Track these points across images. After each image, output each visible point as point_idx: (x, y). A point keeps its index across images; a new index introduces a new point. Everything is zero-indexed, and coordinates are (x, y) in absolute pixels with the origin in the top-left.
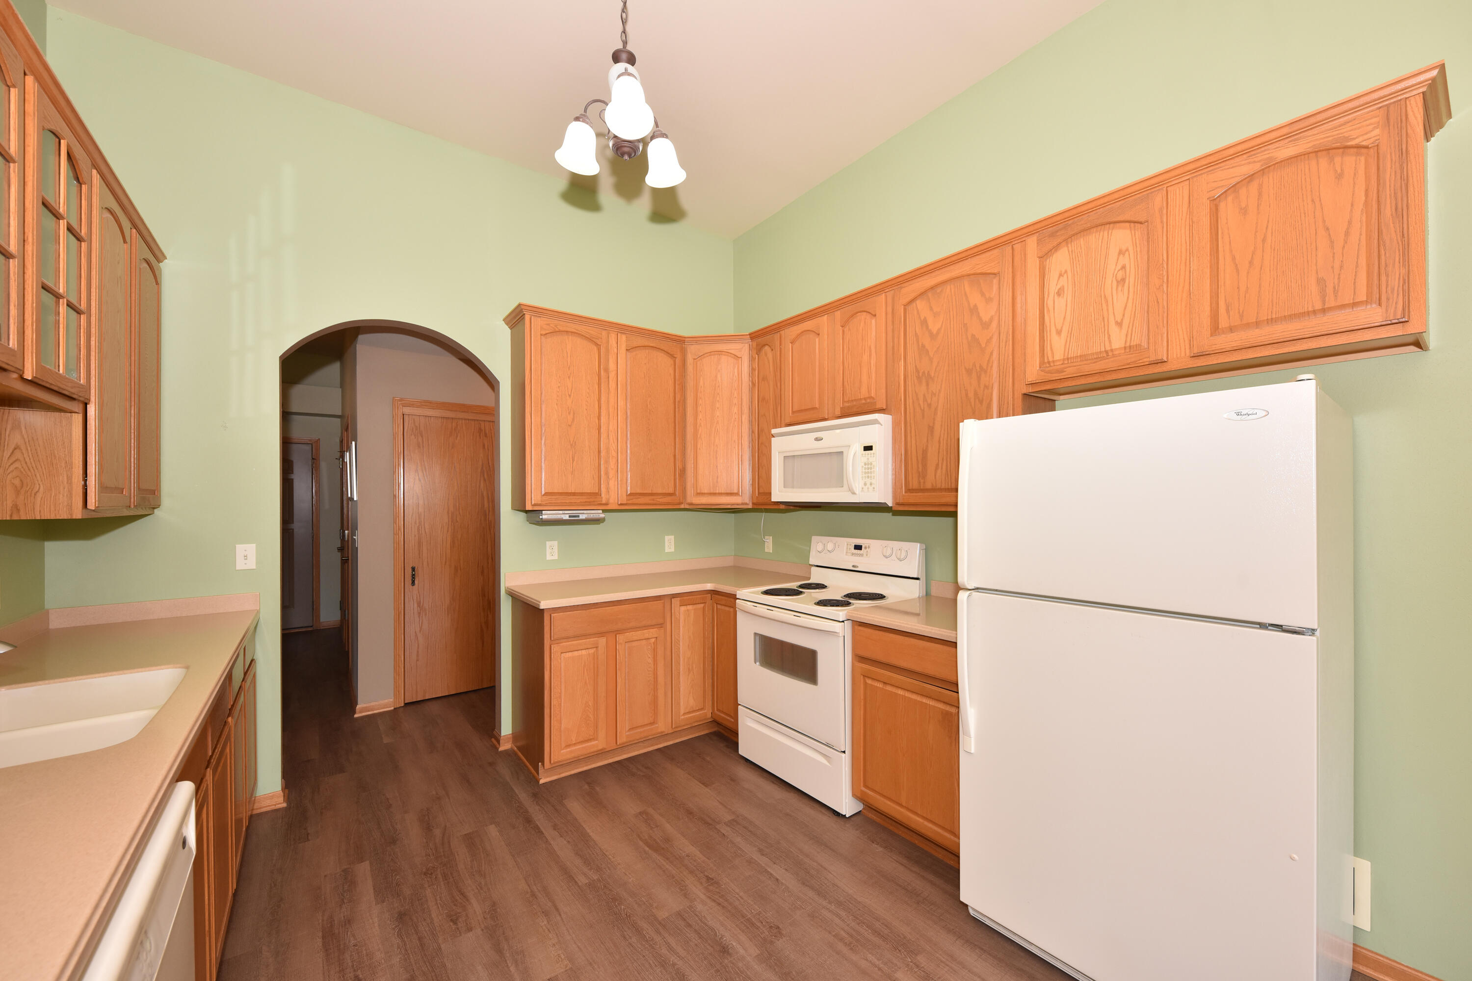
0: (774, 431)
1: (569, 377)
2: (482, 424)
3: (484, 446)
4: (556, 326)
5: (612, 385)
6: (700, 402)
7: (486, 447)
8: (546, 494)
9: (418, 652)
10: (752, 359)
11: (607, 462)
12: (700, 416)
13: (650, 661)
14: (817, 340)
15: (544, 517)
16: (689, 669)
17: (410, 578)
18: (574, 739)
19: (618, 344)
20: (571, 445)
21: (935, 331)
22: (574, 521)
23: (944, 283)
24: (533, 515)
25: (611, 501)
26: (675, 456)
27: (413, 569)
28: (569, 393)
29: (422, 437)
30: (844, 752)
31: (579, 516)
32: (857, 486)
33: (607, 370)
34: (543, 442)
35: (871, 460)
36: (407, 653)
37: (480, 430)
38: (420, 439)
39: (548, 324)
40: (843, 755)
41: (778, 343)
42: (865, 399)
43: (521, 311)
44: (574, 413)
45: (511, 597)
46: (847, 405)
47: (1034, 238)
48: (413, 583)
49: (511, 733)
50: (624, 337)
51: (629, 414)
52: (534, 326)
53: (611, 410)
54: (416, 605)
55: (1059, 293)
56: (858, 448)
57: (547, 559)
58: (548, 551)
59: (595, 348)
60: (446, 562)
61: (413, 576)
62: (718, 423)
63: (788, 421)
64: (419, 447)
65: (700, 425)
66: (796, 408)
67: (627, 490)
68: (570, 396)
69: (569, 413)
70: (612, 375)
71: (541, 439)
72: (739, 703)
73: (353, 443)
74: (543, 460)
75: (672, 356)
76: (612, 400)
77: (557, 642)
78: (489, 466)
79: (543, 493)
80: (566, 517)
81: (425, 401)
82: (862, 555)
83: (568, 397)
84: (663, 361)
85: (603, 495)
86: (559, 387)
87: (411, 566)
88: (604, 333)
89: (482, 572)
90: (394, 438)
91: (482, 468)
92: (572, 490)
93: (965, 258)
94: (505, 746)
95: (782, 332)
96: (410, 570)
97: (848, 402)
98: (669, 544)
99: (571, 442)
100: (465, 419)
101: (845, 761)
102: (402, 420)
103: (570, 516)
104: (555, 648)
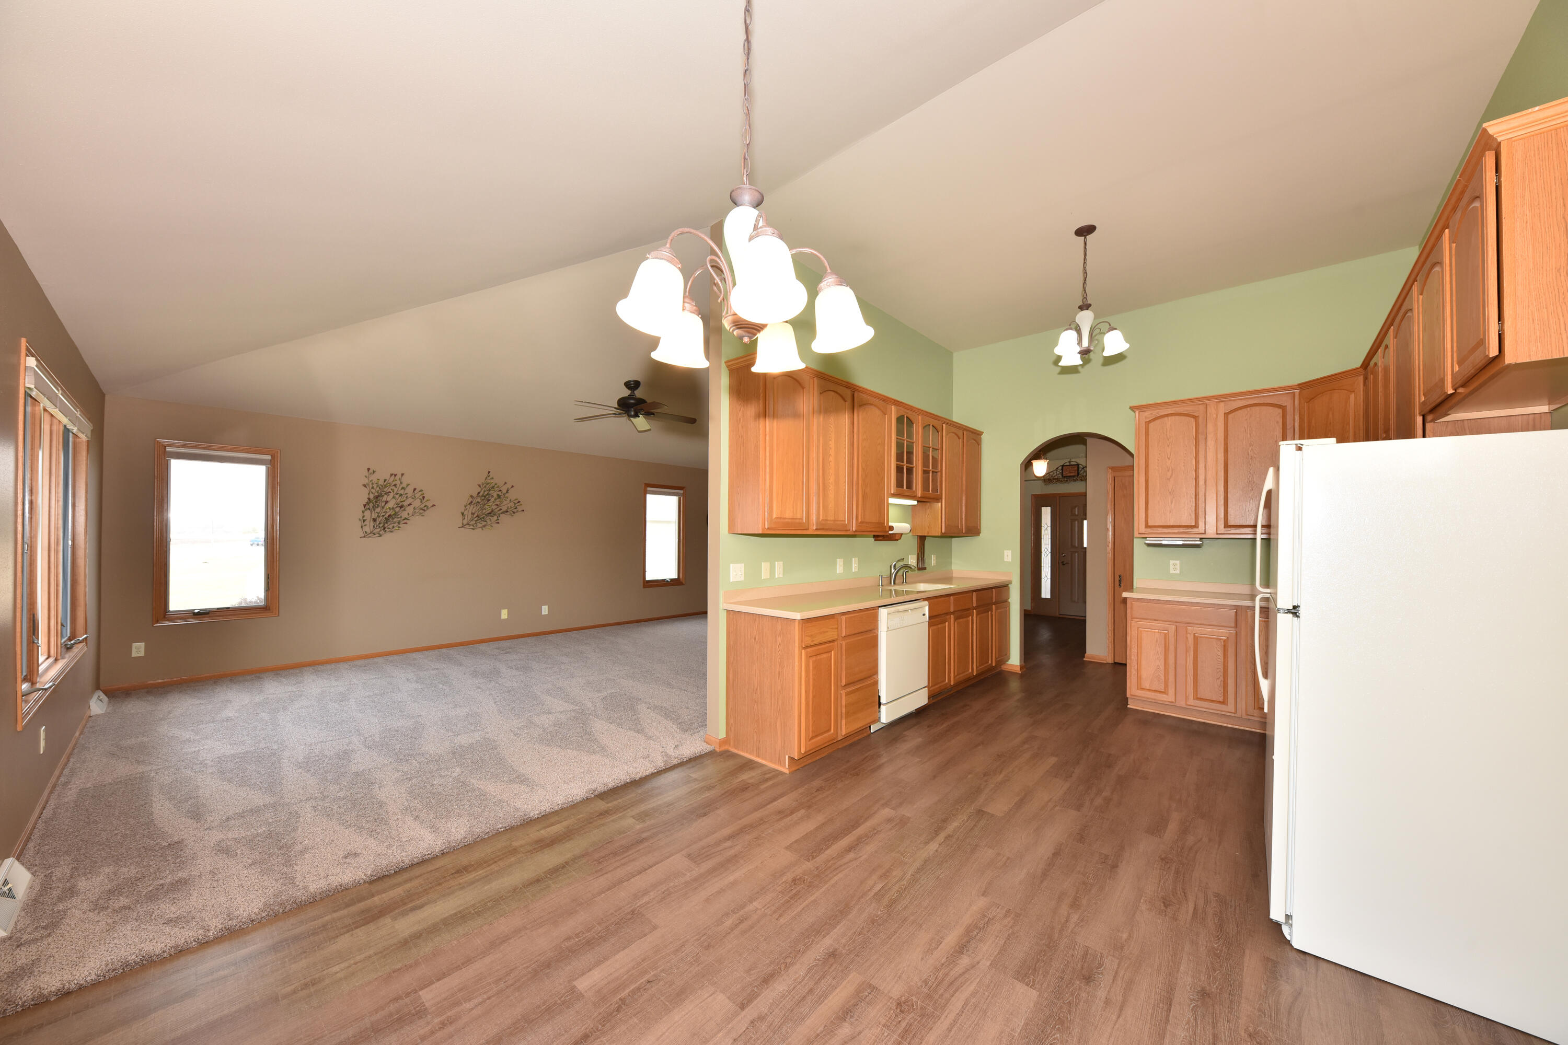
1: (1168, 446)
4: (1158, 413)
5: (1209, 442)
11: (1204, 502)
17: (1118, 583)
20: (1170, 493)
25: (1209, 531)
27: (1120, 576)
28: (1169, 457)
39: (1151, 414)
44: (1172, 470)
48: (1120, 585)
52: (1140, 419)
59: (1194, 419)
61: (1120, 581)
67: (1225, 523)
68: (1169, 459)
69: (1168, 471)
85: (1201, 527)
86: (1160, 454)
87: (1118, 574)
92: (1173, 522)
96: (1118, 577)
99: (1170, 491)
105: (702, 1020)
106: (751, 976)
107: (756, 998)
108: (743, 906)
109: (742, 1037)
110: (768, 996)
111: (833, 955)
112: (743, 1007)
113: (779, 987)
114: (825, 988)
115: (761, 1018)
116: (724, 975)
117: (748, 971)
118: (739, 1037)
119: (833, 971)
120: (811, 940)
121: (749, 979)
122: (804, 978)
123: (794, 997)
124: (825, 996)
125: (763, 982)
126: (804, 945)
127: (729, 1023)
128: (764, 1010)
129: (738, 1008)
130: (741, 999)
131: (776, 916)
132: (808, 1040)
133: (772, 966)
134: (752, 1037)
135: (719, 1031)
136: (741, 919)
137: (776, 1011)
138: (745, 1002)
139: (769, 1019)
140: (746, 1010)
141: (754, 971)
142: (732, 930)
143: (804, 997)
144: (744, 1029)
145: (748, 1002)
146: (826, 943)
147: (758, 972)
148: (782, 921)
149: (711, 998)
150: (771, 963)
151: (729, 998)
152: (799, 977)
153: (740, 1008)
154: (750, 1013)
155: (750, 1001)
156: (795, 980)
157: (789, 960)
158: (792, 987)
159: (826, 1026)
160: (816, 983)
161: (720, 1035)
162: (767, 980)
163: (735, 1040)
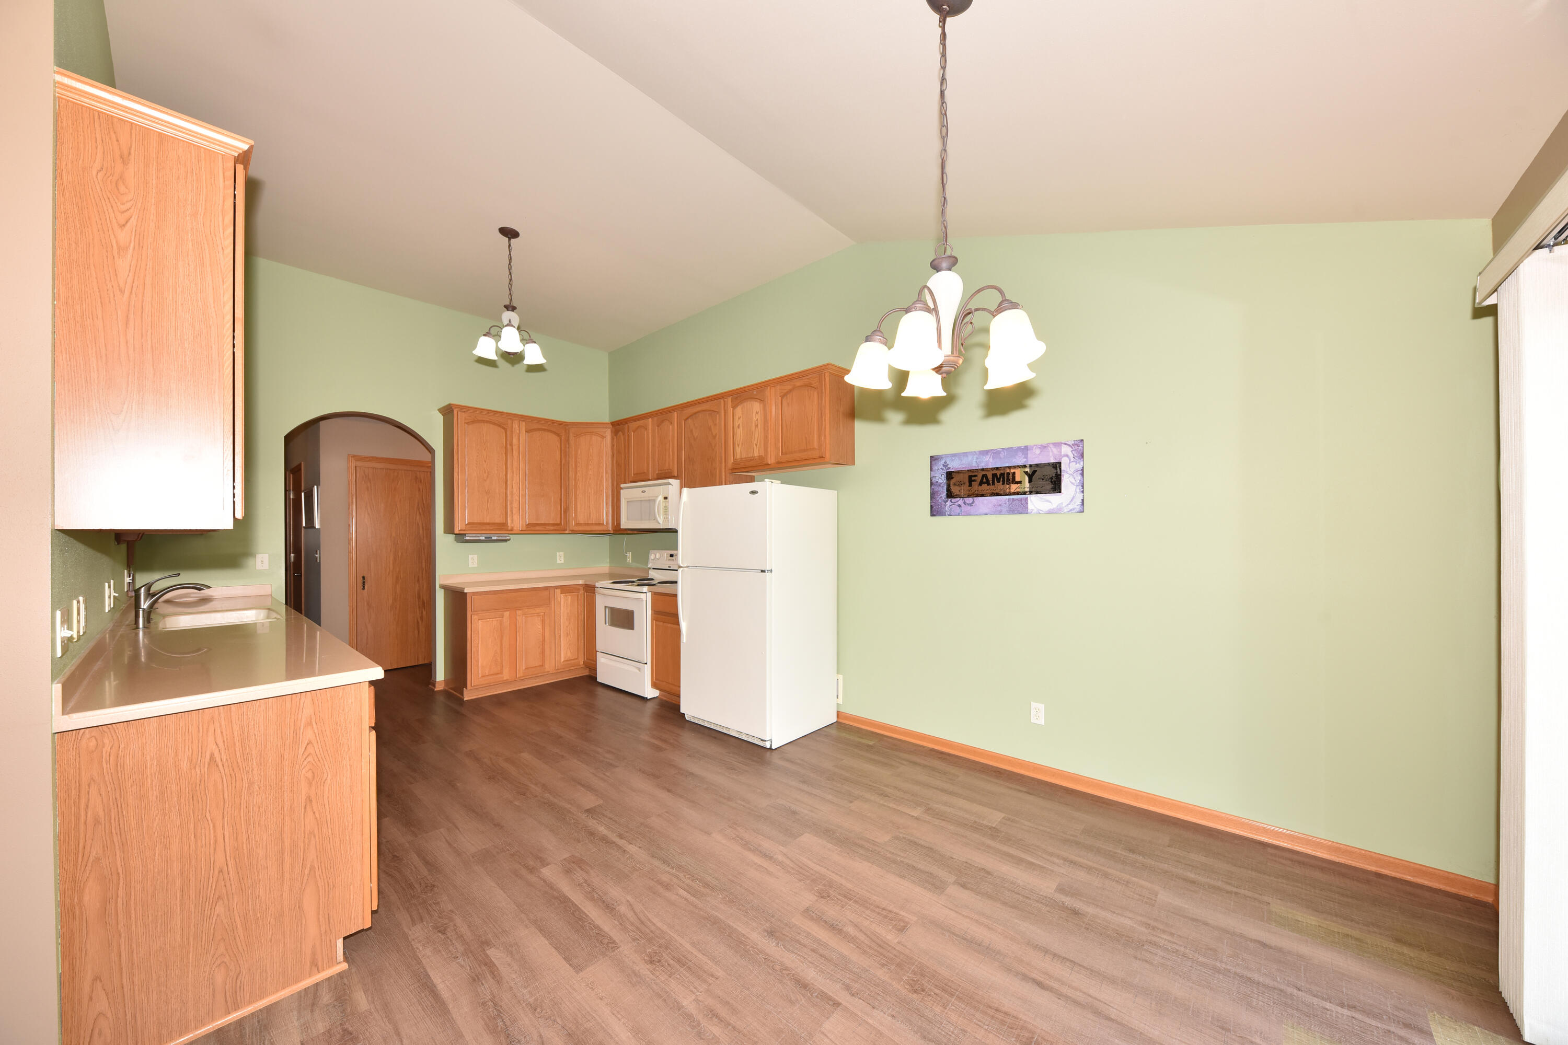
0: (622, 486)
1: (485, 450)
2: (418, 473)
3: (419, 490)
4: (475, 417)
5: (515, 453)
6: (579, 465)
7: (421, 490)
8: (469, 524)
9: (367, 638)
10: (612, 439)
11: (512, 503)
12: (579, 474)
13: (540, 627)
14: (646, 432)
15: (467, 538)
16: (567, 633)
17: (361, 584)
18: (487, 672)
19: (519, 429)
20: (487, 492)
21: (695, 437)
22: (488, 540)
23: (698, 412)
24: (460, 538)
25: (515, 528)
26: (561, 500)
27: (364, 578)
28: (485, 460)
29: (370, 483)
30: (646, 664)
31: (491, 538)
32: (661, 520)
33: (511, 445)
34: (466, 491)
35: (667, 505)
36: (359, 638)
37: (416, 478)
38: (369, 484)
39: (470, 416)
40: (646, 665)
41: (626, 431)
42: (668, 470)
43: (451, 408)
44: (488, 473)
45: (443, 590)
46: (659, 472)
47: (731, 397)
48: (364, 588)
49: (443, 679)
50: (524, 423)
51: (527, 472)
52: (460, 419)
53: (514, 470)
54: (366, 604)
55: (739, 427)
56: (661, 498)
57: (470, 566)
58: (470, 561)
59: (503, 431)
60: (389, 573)
61: (364, 583)
62: (590, 478)
63: (631, 479)
64: (368, 490)
65: (578, 479)
66: (635, 473)
67: (526, 522)
68: (485, 462)
69: (485, 473)
70: (515, 448)
71: (465, 489)
72: (597, 650)
73: (315, 487)
74: (466, 502)
75: (559, 435)
76: (515, 464)
77: (476, 613)
78: (424, 504)
79: (467, 523)
80: (483, 538)
81: (373, 457)
82: (673, 560)
83: (484, 463)
84: (553, 439)
85: (509, 525)
86: (477, 456)
87: (362, 575)
88: (509, 421)
89: (418, 581)
90: (349, 484)
91: (418, 505)
92: (487, 521)
93: (707, 402)
94: (439, 687)
95: (629, 424)
96: (361, 579)
97: (660, 470)
98: (560, 558)
100: (405, 470)
101: (647, 669)
102: (355, 471)
103: (485, 538)
104: (474, 617)
105: (857, 1040)
106: (799, 999)
107: (826, 994)
108: (689, 1017)
109: (869, 1002)
110: (822, 983)
111: (771, 933)
112: (837, 1004)
113: (811, 974)
114: (809, 940)
115: (847, 988)
116: (797, 1026)
117: (792, 1002)
118: (870, 1004)
119: (791, 934)
120: (751, 949)
121: (803, 1001)
122: (799, 955)
123: (822, 963)
124: (818, 941)
125: (806, 988)
126: (758, 954)
127: (857, 1015)
128: (838, 986)
129: (839, 1008)
130: (828, 1007)
131: (710, 980)
132: (863, 954)
133: (784, 981)
134: (869, 994)
135: (867, 1023)
136: (710, 1016)
137: (839, 977)
138: (831, 1003)
139: (847, 981)
140: (840, 1001)
141: (792, 996)
142: (729, 1024)
143: (821, 955)
144: (862, 1001)
145: (831, 1000)
146: (756, 937)
147: (793, 993)
148: (720, 973)
149: (828, 1035)
150: (781, 982)
151: (828, 1018)
152: (799, 959)
153: (838, 1007)
154: (843, 997)
155: (830, 998)
156: (802, 962)
157: (778, 967)
158: (810, 965)
159: (848, 942)
160: (805, 946)
161: (870, 1021)
162: (803, 985)
163: (874, 1008)
